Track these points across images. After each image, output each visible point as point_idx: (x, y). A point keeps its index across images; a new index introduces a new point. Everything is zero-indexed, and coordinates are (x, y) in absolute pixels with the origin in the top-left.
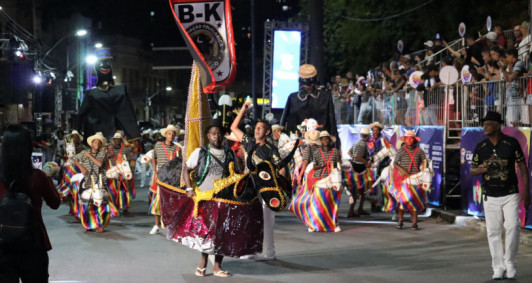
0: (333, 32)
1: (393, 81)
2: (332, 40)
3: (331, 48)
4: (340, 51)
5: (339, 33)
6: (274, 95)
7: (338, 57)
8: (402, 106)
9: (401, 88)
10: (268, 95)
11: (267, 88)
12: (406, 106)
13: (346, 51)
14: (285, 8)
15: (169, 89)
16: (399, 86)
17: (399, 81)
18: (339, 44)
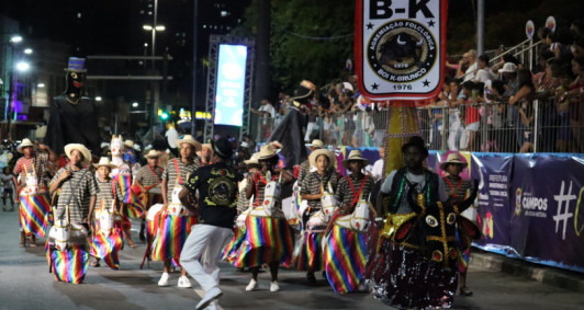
0: (278, 45)
1: (340, 103)
2: (277, 53)
3: (276, 63)
4: (286, 65)
5: (285, 47)
6: (217, 110)
7: (283, 72)
8: (350, 127)
9: (350, 109)
10: (211, 110)
11: (210, 103)
12: (353, 128)
13: (291, 66)
14: (224, 13)
15: (98, 99)
16: (347, 108)
17: (347, 102)
18: (284, 59)
